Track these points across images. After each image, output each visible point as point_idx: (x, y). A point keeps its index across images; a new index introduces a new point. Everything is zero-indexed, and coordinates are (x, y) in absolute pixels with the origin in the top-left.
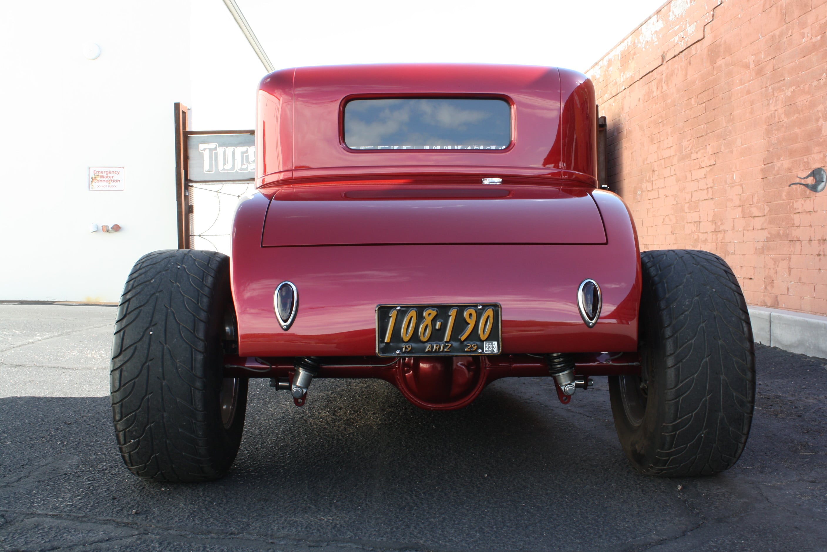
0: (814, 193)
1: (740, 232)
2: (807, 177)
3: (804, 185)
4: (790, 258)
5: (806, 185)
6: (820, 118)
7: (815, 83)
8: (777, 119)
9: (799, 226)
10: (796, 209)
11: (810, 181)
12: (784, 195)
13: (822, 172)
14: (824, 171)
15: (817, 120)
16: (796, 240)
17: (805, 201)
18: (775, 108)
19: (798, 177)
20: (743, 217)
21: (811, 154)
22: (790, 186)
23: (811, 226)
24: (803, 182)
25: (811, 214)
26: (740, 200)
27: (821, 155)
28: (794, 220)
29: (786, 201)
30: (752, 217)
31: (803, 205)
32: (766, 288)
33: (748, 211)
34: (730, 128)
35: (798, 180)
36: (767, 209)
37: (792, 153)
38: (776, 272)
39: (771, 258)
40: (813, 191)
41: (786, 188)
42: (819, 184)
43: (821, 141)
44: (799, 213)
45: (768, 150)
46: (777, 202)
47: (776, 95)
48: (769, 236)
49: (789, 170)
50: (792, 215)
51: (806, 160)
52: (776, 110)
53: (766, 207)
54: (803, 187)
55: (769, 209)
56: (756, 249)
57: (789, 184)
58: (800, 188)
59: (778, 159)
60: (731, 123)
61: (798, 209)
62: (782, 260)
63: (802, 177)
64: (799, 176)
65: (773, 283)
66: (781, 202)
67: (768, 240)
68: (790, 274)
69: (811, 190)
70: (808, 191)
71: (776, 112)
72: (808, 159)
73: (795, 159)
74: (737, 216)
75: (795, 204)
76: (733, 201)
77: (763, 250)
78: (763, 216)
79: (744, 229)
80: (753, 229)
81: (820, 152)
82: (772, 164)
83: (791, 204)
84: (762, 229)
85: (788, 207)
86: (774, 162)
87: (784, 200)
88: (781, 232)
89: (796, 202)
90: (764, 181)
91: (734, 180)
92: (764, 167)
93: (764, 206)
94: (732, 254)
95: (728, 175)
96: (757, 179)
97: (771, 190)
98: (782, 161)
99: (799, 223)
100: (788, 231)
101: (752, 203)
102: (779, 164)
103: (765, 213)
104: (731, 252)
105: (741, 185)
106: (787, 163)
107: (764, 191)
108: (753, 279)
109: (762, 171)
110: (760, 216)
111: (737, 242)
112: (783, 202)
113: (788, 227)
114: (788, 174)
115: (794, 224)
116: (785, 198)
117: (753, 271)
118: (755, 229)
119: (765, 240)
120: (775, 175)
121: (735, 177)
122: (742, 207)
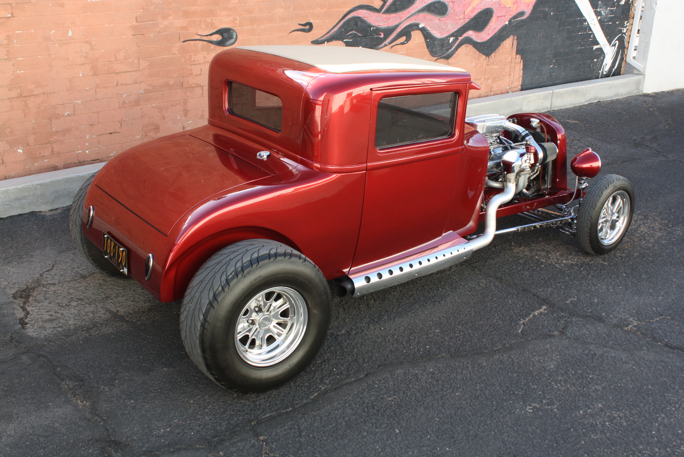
0: (221, 47)
1: (86, 90)
2: (211, 35)
3: (205, 41)
4: (185, 103)
5: (211, 42)
9: (200, 75)
10: (194, 61)
11: (217, 38)
12: (175, 50)
13: (231, 31)
14: (234, 30)
16: (194, 86)
17: (208, 54)
19: (197, 34)
20: (93, 75)
21: (216, 16)
22: (184, 42)
24: (205, 38)
26: (86, 57)
27: (231, 18)
28: (191, 70)
29: (179, 55)
30: (115, 73)
31: (205, 57)
32: (146, 135)
33: (106, 68)
35: (198, 37)
36: (144, 64)
37: (186, 14)
38: (164, 118)
39: (153, 107)
40: (219, 45)
41: (180, 44)
42: (228, 41)
43: (230, 7)
44: (200, 64)
45: (146, 8)
46: (162, 57)
48: (150, 88)
49: (183, 28)
50: (189, 67)
51: (209, 20)
53: (141, 62)
54: (205, 43)
55: (148, 63)
56: (124, 103)
57: (182, 39)
58: (200, 43)
59: (165, 17)
61: (198, 61)
62: (172, 106)
63: (205, 35)
64: (199, 33)
65: (158, 128)
66: (171, 56)
67: (147, 91)
68: (186, 115)
69: (217, 45)
70: (213, 46)
72: (212, 20)
73: (193, 19)
74: (81, 75)
75: (193, 57)
76: (68, 60)
77: (137, 102)
78: (137, 71)
79: (97, 87)
80: (117, 85)
81: (229, 16)
82: (154, 22)
83: (188, 57)
84: (136, 83)
85: (183, 60)
86: (157, 20)
87: (176, 54)
88: (171, 82)
89: (194, 55)
90: (137, 38)
91: (70, 37)
92: (137, 24)
93: (139, 61)
94: (69, 115)
95: (53, 31)
96: (124, 35)
97: (152, 46)
98: (170, 19)
99: (200, 73)
100: (181, 81)
101: (113, 59)
102: (166, 22)
103: (141, 68)
104: (66, 114)
105: (87, 42)
106: (179, 22)
107: (137, 47)
108: (120, 132)
109: (133, 28)
110: (131, 71)
111: (80, 102)
112: (173, 56)
113: (183, 77)
114: (182, 32)
115: (192, 73)
116: (177, 53)
117: (120, 125)
118: (121, 84)
119: (143, 93)
120: (159, 32)
121: (70, 34)
122: (91, 64)
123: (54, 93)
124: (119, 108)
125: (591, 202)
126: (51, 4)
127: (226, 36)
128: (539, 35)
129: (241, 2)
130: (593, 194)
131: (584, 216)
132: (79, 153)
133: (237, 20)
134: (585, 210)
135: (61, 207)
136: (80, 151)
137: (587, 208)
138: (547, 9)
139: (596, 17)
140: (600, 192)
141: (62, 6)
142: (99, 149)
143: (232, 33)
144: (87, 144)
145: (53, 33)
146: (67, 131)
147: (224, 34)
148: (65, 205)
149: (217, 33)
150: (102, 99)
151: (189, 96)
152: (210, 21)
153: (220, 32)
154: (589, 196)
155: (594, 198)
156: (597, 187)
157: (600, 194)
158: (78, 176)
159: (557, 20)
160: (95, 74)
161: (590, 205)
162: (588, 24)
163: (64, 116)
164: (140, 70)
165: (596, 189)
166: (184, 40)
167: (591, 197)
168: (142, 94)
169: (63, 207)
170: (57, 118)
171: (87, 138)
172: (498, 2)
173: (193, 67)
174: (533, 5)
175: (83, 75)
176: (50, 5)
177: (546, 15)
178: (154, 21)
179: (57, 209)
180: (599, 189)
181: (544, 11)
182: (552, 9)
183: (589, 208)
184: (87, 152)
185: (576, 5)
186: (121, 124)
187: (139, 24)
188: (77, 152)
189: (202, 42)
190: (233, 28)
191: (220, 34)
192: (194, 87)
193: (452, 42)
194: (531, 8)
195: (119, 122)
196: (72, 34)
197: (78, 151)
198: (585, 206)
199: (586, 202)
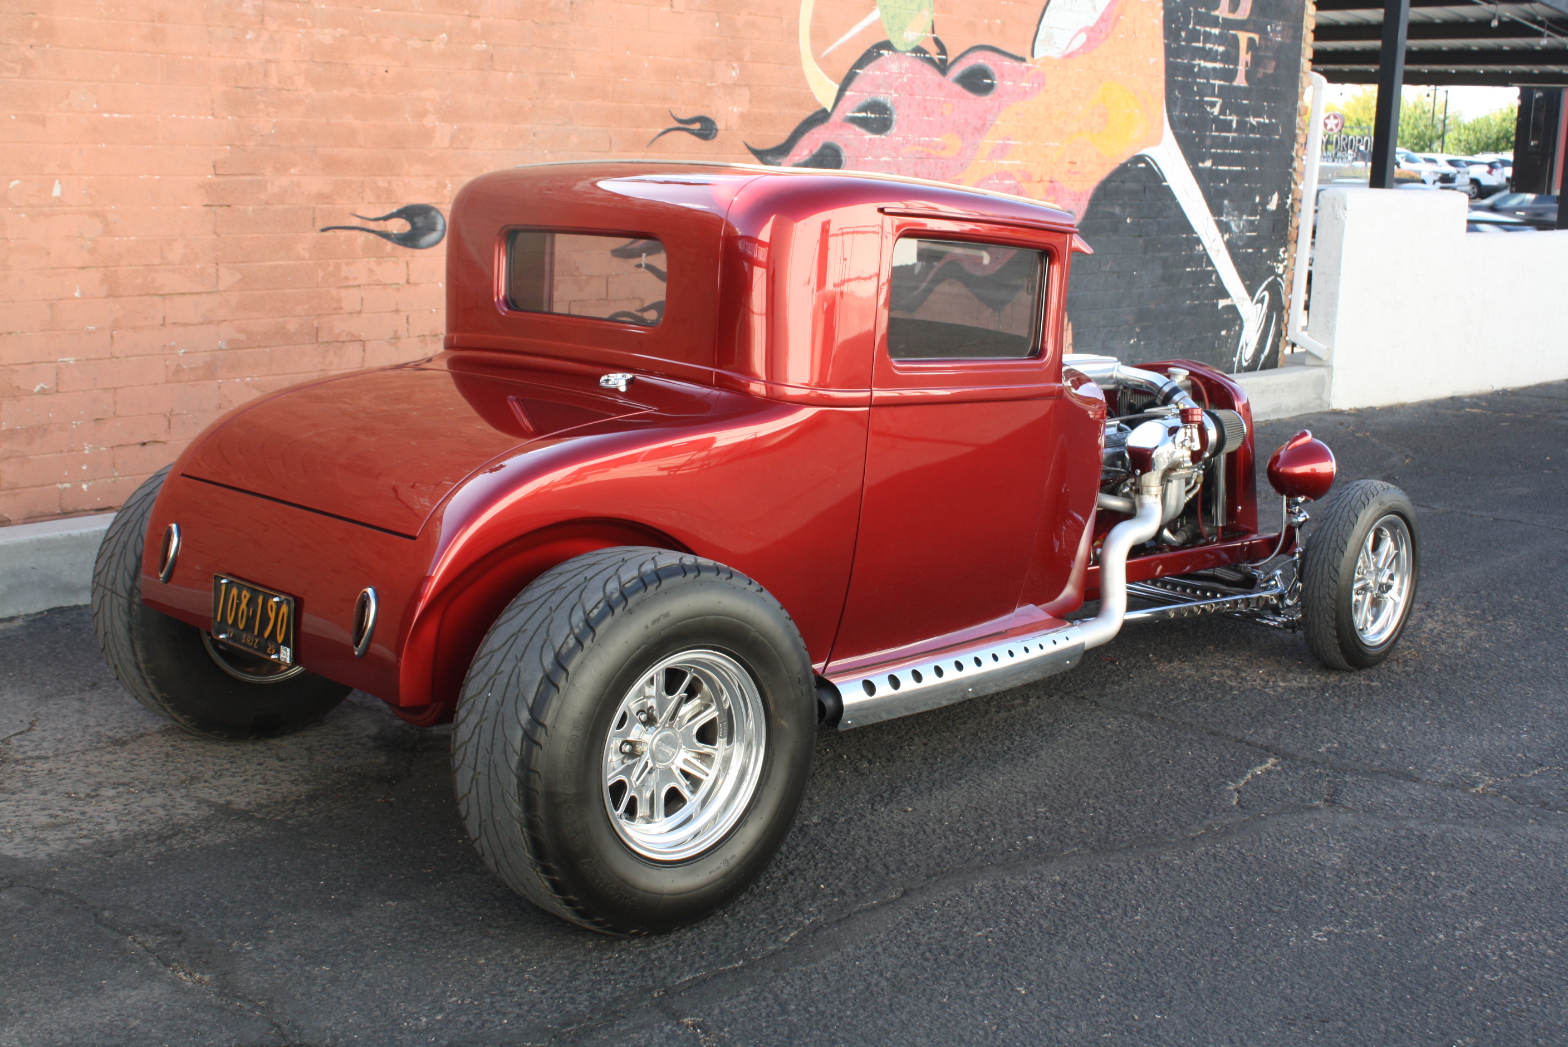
0: (409, 250)
1: (89, 333)
2: (386, 218)
3: (373, 232)
5: (386, 235)
6: (429, 112)
7: (416, 43)
8: (274, 81)
9: (360, 312)
10: (346, 278)
11: (399, 226)
12: (302, 249)
13: (433, 213)
14: (438, 211)
15: (421, 114)
16: (344, 338)
17: (379, 264)
18: (269, 56)
19: (353, 215)
20: (107, 297)
21: (399, 175)
22: (324, 230)
23: (397, 311)
24: (372, 226)
25: (398, 290)
26: (92, 252)
27: (433, 182)
28: (339, 300)
29: (311, 262)
30: (160, 295)
31: (371, 271)
33: (140, 281)
34: (30, 54)
35: (356, 222)
36: (228, 278)
37: (330, 165)
39: (247, 384)
40: (405, 245)
41: (313, 235)
42: (424, 235)
43: (431, 155)
44: (359, 286)
45: (237, 143)
46: (272, 263)
47: (272, 26)
48: (242, 337)
49: (324, 197)
50: (334, 292)
51: (382, 183)
52: (268, 61)
53: (223, 271)
54: (372, 236)
55: (239, 277)
56: (178, 370)
57: (320, 225)
58: (361, 237)
59: (282, 168)
60: (33, 41)
61: (356, 279)
63: (373, 216)
64: (359, 213)
66: (292, 262)
67: (234, 345)
69: (399, 244)
70: (389, 246)
71: (273, 66)
72: (389, 183)
73: (347, 178)
74: (77, 294)
75: (344, 268)
76: (49, 254)
77: (210, 371)
78: (212, 293)
79: (116, 325)
80: (163, 325)
81: (427, 176)
82: (254, 177)
83: (331, 268)
84: (210, 322)
85: (321, 274)
86: (263, 175)
87: (304, 259)
88: (292, 326)
89: (347, 264)
90: (215, 213)
91: (57, 198)
92: (215, 179)
93: (217, 270)
94: (43, 392)
95: (17, 182)
96: (185, 205)
97: (249, 236)
98: (294, 175)
99: (358, 308)
100: (316, 323)
101: (157, 261)
102: (283, 181)
103: (222, 286)
104: (38, 388)
105: (97, 214)
106: (315, 183)
107: (215, 236)
108: (165, 443)
109: (207, 188)
110: (197, 293)
111: (71, 360)
112: (298, 263)
113: (319, 315)
114: (320, 206)
115: (341, 308)
116: (307, 256)
117: (167, 423)
118: (174, 324)
119: (224, 347)
120: (267, 203)
121: (57, 191)
122: (103, 269)
123: (10, 333)
124: (167, 382)
125: (1334, 538)
126: (16, 115)
127: (419, 225)
128: (1103, 268)
129: (455, 146)
130: (1337, 519)
131: (1319, 571)
132: (65, 489)
133: (445, 186)
134: (1322, 557)
135: (23, 613)
136: (68, 485)
137: (1325, 551)
138: (1117, 210)
139: (1219, 235)
140: (1351, 514)
141: (42, 121)
142: (114, 482)
143: (434, 217)
144: (84, 468)
145: (16, 187)
146: (37, 432)
147: (416, 219)
148: (33, 610)
149: (401, 213)
150: (127, 357)
151: (331, 364)
152: (385, 185)
153: (408, 213)
154: (1328, 524)
155: (1340, 528)
156: (1343, 505)
157: (1352, 518)
158: (70, 535)
159: (1140, 236)
160: (112, 295)
161: (1332, 545)
162: (1204, 249)
163: (30, 393)
164: (218, 291)
165: (1340, 510)
166: (324, 227)
167: (1333, 526)
168: (221, 349)
169: (27, 615)
170: (14, 397)
171: (86, 452)
172: (1015, 187)
173: (343, 293)
174: (1089, 197)
175: (83, 293)
176: (13, 117)
177: (1116, 224)
178: (254, 174)
179: (11, 619)
180: (1348, 508)
181: (1112, 215)
182: (1128, 211)
183: (1331, 552)
184: (85, 487)
185: (1178, 206)
186: (170, 423)
187: (221, 179)
188: (59, 486)
189: (364, 234)
190: (436, 206)
191: (406, 219)
192: (343, 342)
193: (920, 272)
194: (1083, 205)
195: (165, 416)
196: (62, 193)
197: (61, 483)
198: (1320, 548)
199: (1320, 539)
